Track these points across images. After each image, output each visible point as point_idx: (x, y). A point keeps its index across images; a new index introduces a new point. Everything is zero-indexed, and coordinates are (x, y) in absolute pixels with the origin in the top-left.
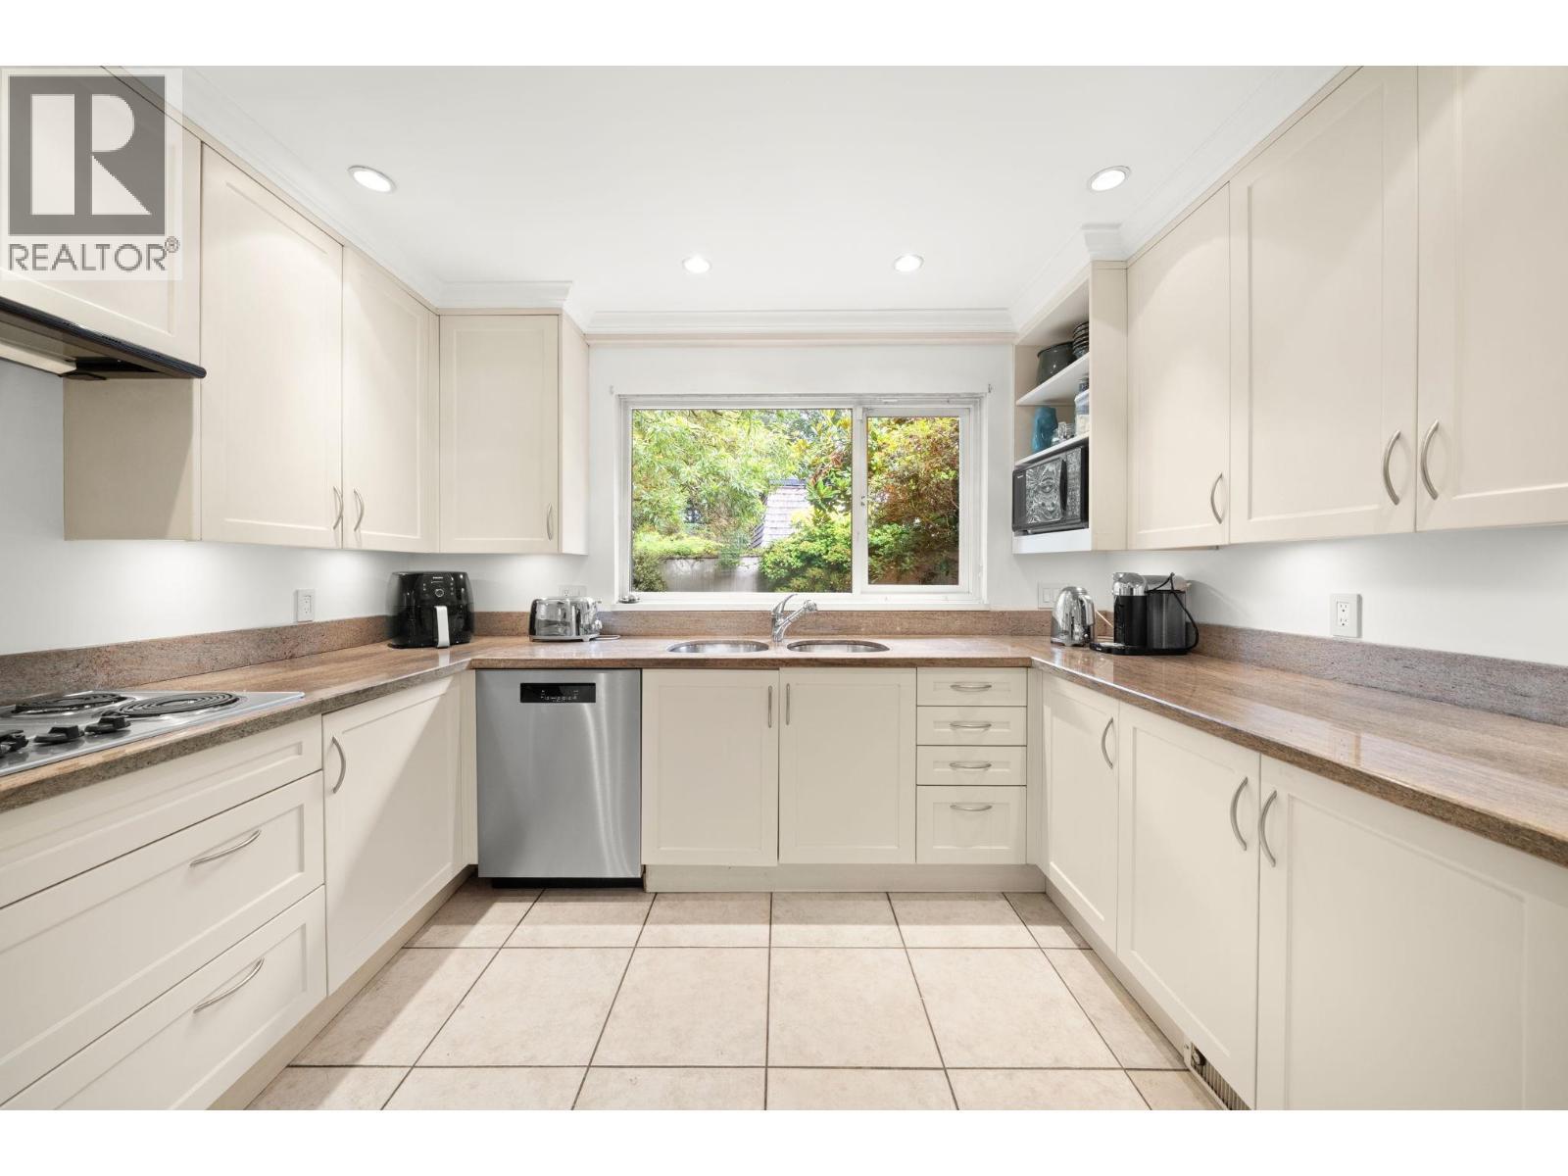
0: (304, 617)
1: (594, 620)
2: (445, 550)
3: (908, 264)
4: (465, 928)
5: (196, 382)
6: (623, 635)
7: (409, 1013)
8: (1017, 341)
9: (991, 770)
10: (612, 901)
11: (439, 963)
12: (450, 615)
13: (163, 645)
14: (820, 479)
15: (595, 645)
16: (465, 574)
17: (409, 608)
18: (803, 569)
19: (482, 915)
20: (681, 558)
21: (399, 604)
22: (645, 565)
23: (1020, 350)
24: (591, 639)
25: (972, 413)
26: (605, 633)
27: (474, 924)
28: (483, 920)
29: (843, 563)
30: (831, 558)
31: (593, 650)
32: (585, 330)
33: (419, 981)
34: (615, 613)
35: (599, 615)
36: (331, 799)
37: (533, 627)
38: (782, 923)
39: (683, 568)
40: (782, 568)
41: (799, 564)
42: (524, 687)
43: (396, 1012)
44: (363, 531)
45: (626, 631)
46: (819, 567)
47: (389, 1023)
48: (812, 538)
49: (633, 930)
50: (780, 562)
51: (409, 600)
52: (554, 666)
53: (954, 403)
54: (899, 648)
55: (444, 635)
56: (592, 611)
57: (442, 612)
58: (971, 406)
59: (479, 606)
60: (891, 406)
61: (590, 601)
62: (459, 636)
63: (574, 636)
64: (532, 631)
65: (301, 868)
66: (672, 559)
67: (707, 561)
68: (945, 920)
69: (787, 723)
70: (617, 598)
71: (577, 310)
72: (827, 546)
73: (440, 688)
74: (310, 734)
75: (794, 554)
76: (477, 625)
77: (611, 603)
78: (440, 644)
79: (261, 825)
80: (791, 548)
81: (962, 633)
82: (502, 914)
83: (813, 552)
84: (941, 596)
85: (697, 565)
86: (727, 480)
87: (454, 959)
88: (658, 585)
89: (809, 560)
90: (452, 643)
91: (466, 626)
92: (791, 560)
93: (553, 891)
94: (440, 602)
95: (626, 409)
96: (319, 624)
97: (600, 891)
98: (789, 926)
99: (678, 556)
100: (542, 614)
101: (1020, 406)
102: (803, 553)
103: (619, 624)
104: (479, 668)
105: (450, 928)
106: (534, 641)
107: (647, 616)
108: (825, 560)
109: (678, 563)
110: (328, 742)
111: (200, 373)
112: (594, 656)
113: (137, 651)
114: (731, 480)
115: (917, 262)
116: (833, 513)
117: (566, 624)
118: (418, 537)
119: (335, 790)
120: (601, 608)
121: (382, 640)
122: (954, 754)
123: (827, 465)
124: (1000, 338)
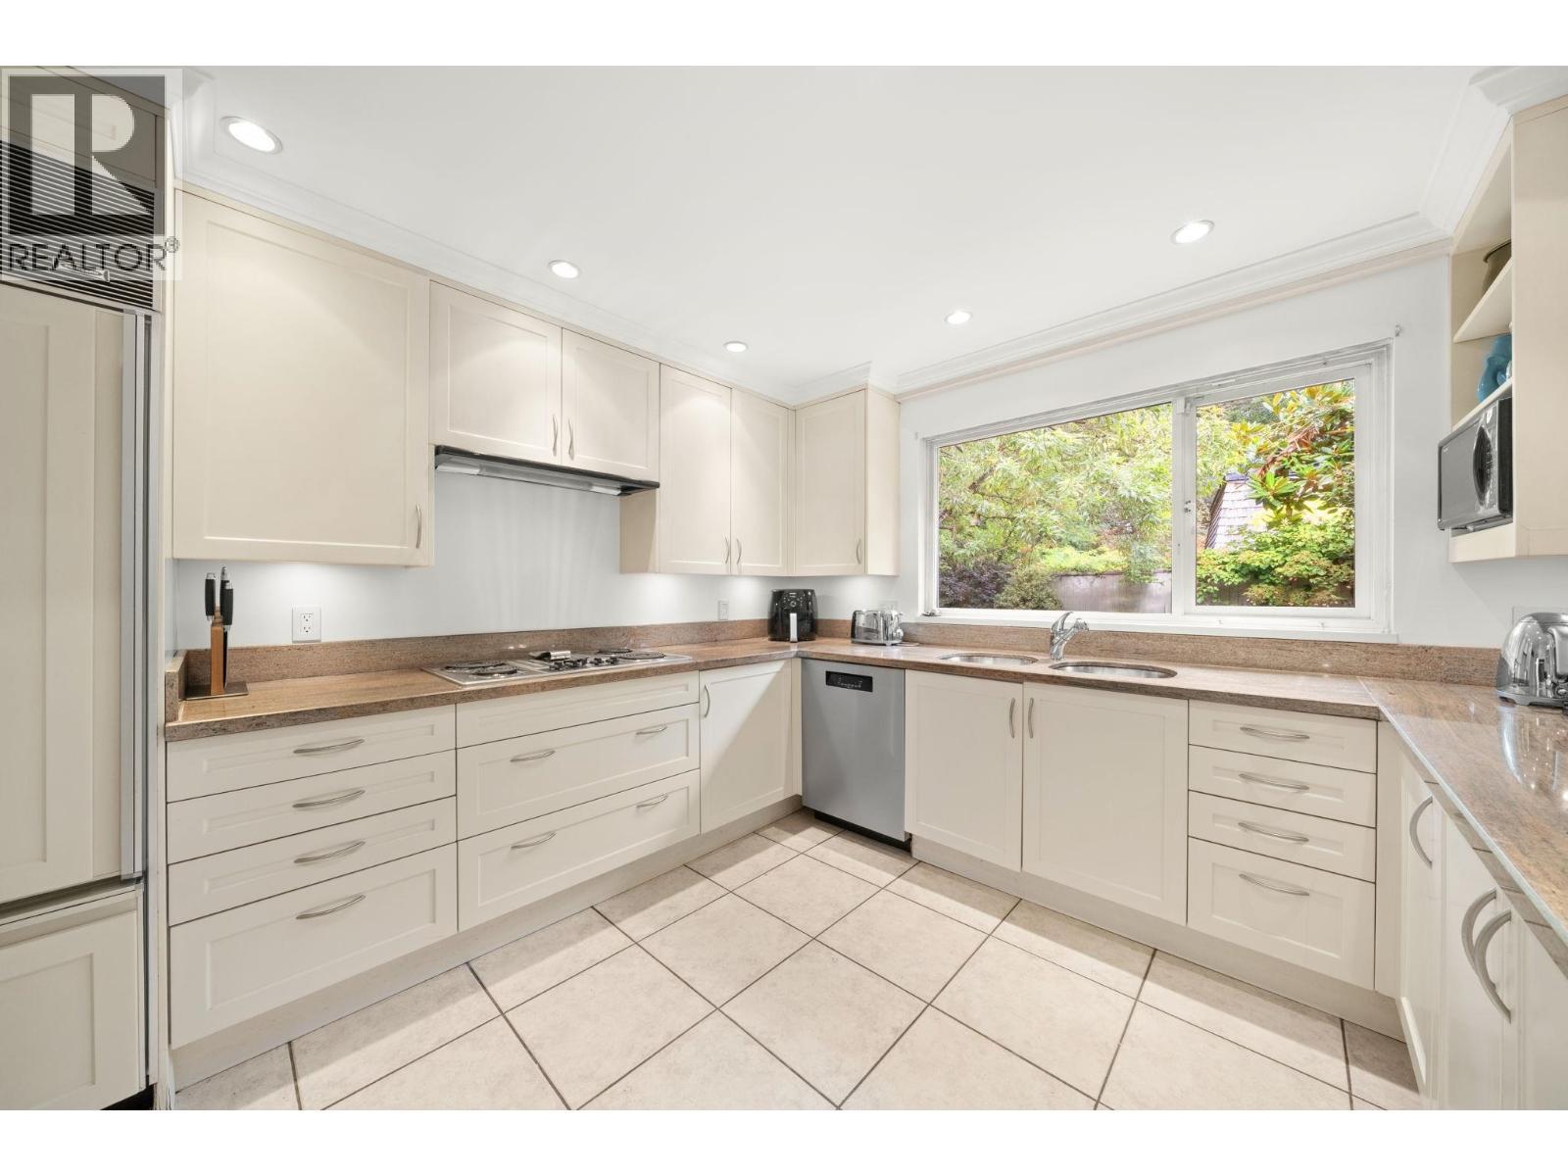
0: (724, 617)
1: (897, 628)
2: (798, 575)
3: (1193, 232)
4: (789, 834)
5: (658, 490)
6: (922, 644)
7: (741, 866)
8: (1452, 249)
9: (1306, 846)
10: (885, 854)
11: (765, 847)
12: (799, 621)
13: (657, 628)
14: (1272, 469)
15: (896, 650)
16: (812, 591)
17: (777, 615)
18: (1243, 587)
19: (801, 830)
20: (1078, 575)
21: (771, 612)
22: (1034, 582)
23: (1457, 260)
24: (893, 645)
25: (1375, 368)
26: (907, 639)
27: (795, 834)
28: (800, 834)
29: (1310, 577)
30: (1290, 571)
31: (896, 653)
32: (894, 392)
33: (754, 852)
34: (918, 625)
35: (901, 625)
36: (703, 721)
37: (853, 632)
38: (1016, 924)
39: (1081, 585)
40: (1210, 584)
41: (1237, 580)
42: (829, 674)
43: (736, 862)
44: (743, 564)
45: (926, 640)
46: (1272, 583)
47: (730, 866)
48: (1262, 546)
49: (888, 877)
50: (1207, 577)
51: (777, 609)
52: (845, 660)
53: (1334, 363)
54: (1189, 678)
55: (794, 635)
56: (895, 622)
57: (793, 617)
58: (1372, 360)
59: (822, 614)
60: (1230, 388)
61: (894, 613)
62: (803, 637)
63: (882, 641)
64: (853, 635)
65: (687, 755)
66: (1068, 576)
67: (1109, 578)
68: (1219, 1004)
69: (1032, 736)
70: (921, 610)
71: (879, 380)
72: (1287, 555)
73: (777, 667)
74: (692, 680)
75: (1229, 568)
76: (820, 628)
77: (915, 615)
78: (791, 640)
79: (670, 724)
80: (1226, 560)
81: (1340, 672)
82: (812, 836)
83: (1257, 564)
84: (1316, 622)
85: (1098, 582)
86: (1115, 488)
87: (776, 848)
88: (1048, 602)
89: (1255, 575)
90: (799, 640)
91: (812, 628)
92: (1224, 575)
93: (850, 833)
94: (793, 611)
95: (931, 449)
96: (731, 622)
97: (879, 844)
98: (1020, 930)
99: (1074, 573)
100: (861, 621)
101: (1458, 343)
102: (1244, 565)
103: (921, 633)
104: (805, 658)
105: (781, 832)
106: (853, 642)
107: (943, 628)
108: (1280, 574)
109: (1075, 580)
110: (702, 687)
111: (656, 485)
112: (895, 657)
113: (645, 630)
114: (1120, 488)
115: (1205, 229)
116: (1305, 510)
117: (878, 632)
118: (780, 565)
119: (706, 716)
120: (904, 620)
121: (764, 636)
122: (1247, 813)
123: (1284, 450)
124: (1421, 255)
